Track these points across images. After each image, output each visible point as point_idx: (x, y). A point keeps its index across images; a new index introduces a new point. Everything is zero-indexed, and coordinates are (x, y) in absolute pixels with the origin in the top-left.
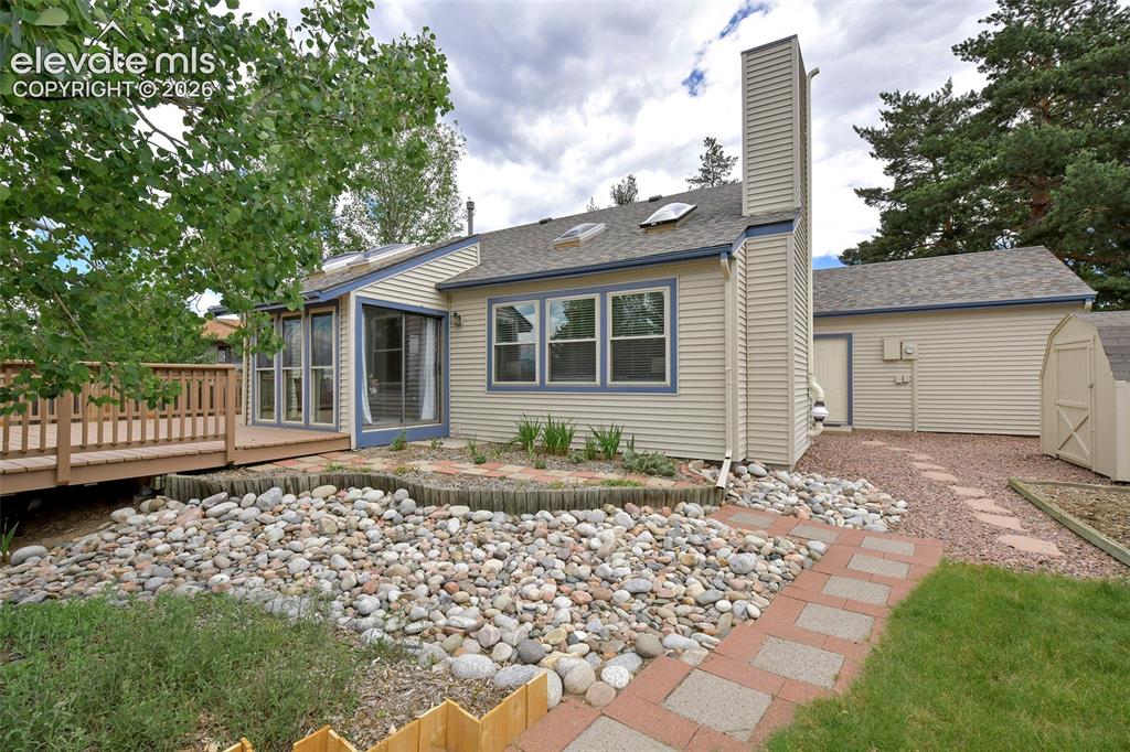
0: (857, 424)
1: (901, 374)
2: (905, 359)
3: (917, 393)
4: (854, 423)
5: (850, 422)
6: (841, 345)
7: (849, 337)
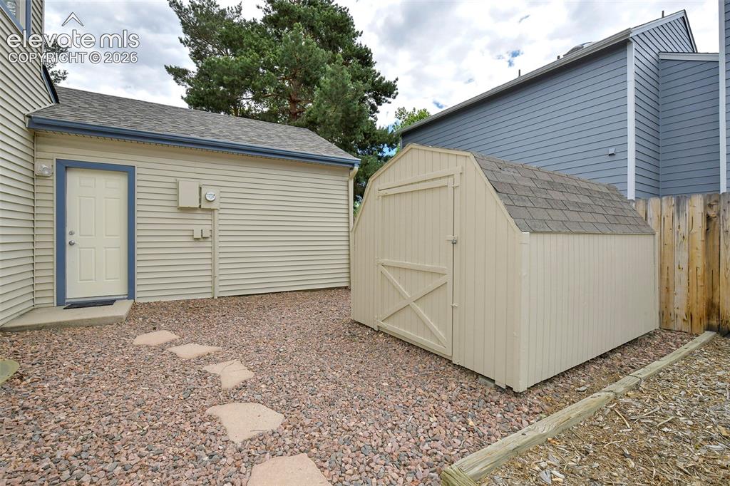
0: (141, 298)
1: (200, 228)
2: (204, 209)
3: (218, 250)
4: (137, 295)
5: (131, 294)
6: (117, 184)
7: (129, 172)
